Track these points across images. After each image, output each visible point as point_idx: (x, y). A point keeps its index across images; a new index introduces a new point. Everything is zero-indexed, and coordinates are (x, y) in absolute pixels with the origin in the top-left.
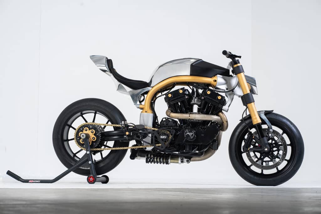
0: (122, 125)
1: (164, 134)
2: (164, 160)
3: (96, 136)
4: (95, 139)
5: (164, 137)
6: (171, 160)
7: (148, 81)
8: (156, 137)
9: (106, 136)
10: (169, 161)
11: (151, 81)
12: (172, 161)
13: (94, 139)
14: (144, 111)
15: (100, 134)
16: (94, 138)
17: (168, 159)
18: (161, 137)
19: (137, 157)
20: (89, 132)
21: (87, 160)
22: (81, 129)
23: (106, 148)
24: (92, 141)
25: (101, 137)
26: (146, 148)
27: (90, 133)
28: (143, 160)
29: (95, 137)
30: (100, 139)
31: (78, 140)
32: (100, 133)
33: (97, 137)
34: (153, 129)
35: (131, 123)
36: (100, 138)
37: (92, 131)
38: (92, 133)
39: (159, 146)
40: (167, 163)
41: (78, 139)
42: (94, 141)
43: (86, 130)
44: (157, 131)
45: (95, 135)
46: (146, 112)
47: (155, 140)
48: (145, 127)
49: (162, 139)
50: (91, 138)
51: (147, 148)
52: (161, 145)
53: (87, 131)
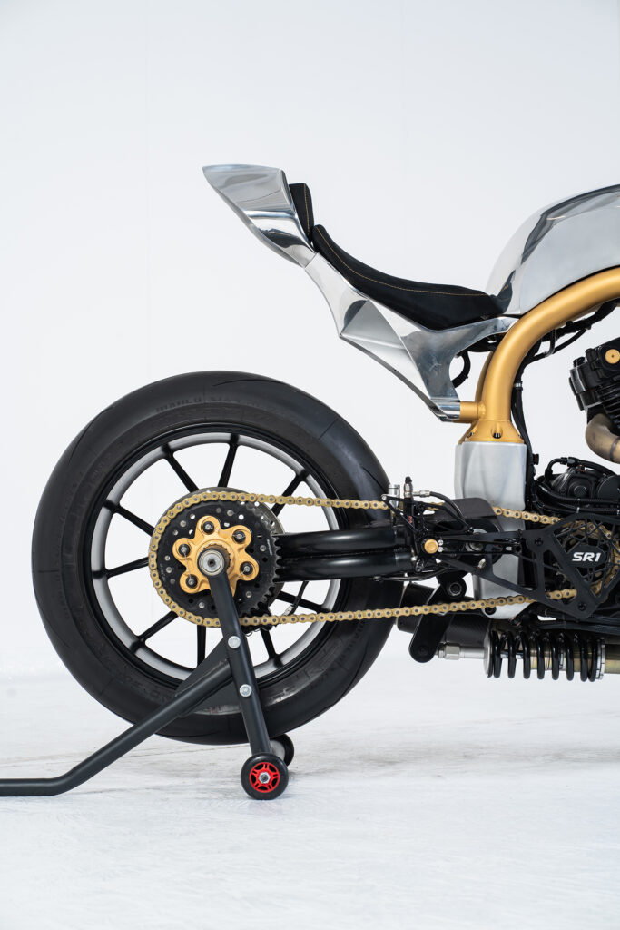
0: (391, 502)
1: (592, 544)
2: (577, 662)
3: (256, 559)
4: (251, 569)
5: (588, 556)
6: (607, 659)
7: (494, 291)
8: (548, 558)
9: (304, 556)
10: (602, 663)
11: (507, 292)
12: (612, 664)
13: (246, 573)
14: (487, 432)
15: (278, 548)
16: (247, 569)
17: (595, 658)
18: (578, 557)
19: (441, 647)
20: (222, 536)
21: (231, 680)
22: (183, 524)
23: (300, 610)
24: (241, 583)
25: (279, 562)
26: (492, 611)
27: (230, 540)
28: (475, 663)
29: (254, 563)
30: (277, 572)
31: (169, 577)
32: (277, 543)
33: (264, 560)
34: (531, 517)
35: (433, 494)
36: (278, 566)
37: (235, 533)
38: (239, 542)
39: (565, 601)
40: (590, 674)
41: (169, 571)
42: (247, 579)
43: (208, 527)
44: (557, 529)
45: (249, 550)
46: (497, 436)
47: (546, 569)
48: (495, 510)
49: (584, 568)
50: (233, 568)
51: (498, 607)
52: (573, 593)
53: (214, 535)
